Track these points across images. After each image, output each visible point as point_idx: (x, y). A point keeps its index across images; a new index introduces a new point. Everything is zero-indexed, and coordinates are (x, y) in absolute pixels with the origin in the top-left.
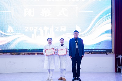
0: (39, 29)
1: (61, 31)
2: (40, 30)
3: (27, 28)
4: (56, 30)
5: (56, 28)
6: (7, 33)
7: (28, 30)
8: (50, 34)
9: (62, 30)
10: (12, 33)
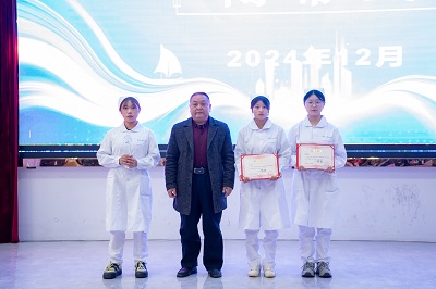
0: (286, 61)
1: (379, 64)
2: (289, 65)
3: (234, 56)
4: (360, 62)
5: (359, 52)
6: (157, 76)
7: (239, 65)
8: (331, 78)
9: (386, 63)
10: (175, 76)
